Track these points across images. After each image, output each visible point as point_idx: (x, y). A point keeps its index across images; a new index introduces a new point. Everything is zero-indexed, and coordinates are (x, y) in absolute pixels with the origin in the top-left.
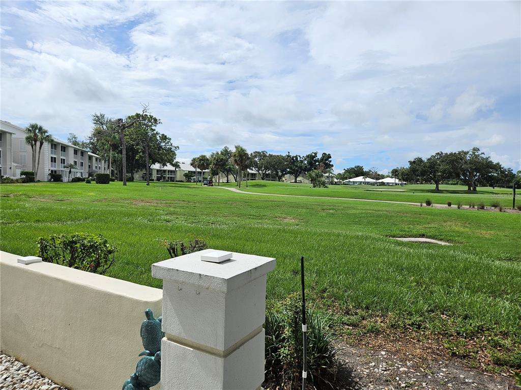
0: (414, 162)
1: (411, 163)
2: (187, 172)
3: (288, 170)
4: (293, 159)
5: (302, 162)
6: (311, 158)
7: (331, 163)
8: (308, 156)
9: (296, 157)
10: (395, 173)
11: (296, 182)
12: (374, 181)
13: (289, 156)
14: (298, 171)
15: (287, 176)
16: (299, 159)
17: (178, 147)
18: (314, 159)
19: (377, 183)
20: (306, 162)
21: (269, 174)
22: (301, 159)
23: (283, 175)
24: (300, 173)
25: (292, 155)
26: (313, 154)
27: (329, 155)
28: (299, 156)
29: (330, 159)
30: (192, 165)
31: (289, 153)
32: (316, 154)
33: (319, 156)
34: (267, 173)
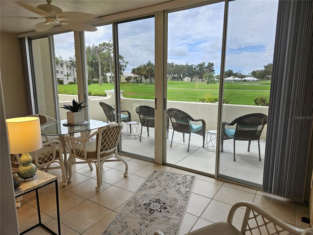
0: (267, 66)
1: (265, 67)
2: (127, 77)
3: (187, 74)
4: (190, 67)
5: (195, 68)
6: (201, 66)
7: (213, 69)
8: (199, 65)
9: (192, 66)
10: (254, 74)
11: (192, 81)
12: (240, 79)
13: (187, 65)
14: (193, 74)
15: (186, 78)
16: (193, 67)
17: (128, 62)
18: (203, 67)
19: (241, 80)
20: (198, 69)
21: (175, 77)
22: (195, 67)
23: (184, 77)
24: (194, 75)
25: (189, 64)
26: (202, 64)
27: (213, 63)
28: (194, 65)
29: (213, 66)
30: (132, 72)
31: (187, 63)
32: (204, 63)
33: (206, 65)
34: (174, 76)
